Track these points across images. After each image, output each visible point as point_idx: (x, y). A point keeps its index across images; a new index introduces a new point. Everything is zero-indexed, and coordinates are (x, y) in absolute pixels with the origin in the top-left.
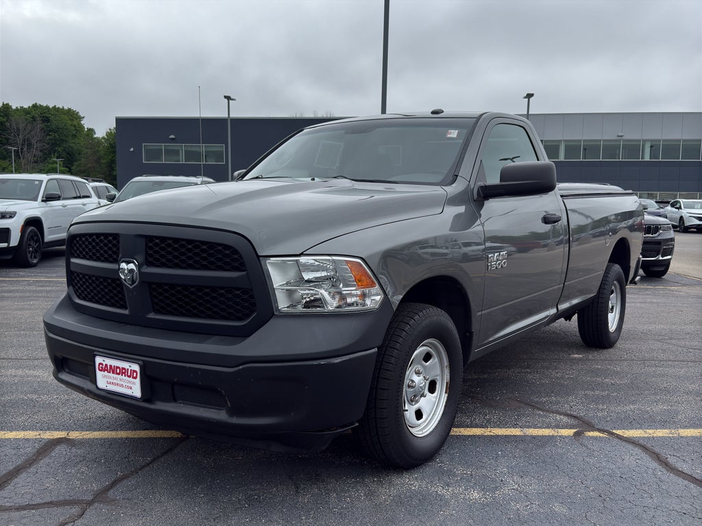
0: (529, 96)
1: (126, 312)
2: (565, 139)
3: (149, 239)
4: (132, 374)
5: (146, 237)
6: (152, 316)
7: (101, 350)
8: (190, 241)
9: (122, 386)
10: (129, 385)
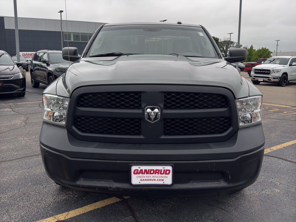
0: (61, 12)
1: (141, 137)
2: (73, 32)
3: (167, 94)
4: (166, 172)
5: (165, 92)
6: (163, 137)
7: (135, 162)
8: (196, 94)
9: (155, 180)
10: (161, 179)
